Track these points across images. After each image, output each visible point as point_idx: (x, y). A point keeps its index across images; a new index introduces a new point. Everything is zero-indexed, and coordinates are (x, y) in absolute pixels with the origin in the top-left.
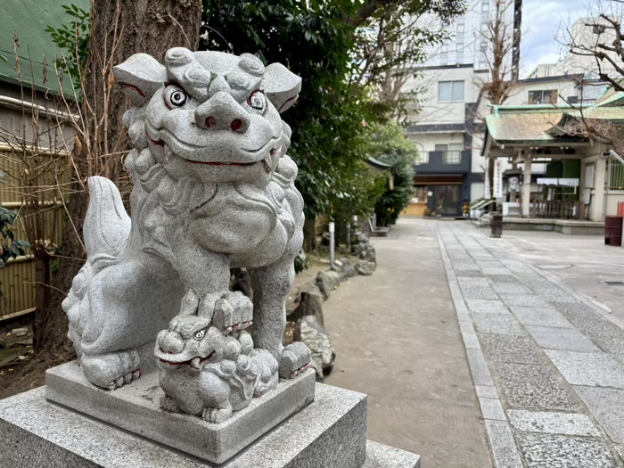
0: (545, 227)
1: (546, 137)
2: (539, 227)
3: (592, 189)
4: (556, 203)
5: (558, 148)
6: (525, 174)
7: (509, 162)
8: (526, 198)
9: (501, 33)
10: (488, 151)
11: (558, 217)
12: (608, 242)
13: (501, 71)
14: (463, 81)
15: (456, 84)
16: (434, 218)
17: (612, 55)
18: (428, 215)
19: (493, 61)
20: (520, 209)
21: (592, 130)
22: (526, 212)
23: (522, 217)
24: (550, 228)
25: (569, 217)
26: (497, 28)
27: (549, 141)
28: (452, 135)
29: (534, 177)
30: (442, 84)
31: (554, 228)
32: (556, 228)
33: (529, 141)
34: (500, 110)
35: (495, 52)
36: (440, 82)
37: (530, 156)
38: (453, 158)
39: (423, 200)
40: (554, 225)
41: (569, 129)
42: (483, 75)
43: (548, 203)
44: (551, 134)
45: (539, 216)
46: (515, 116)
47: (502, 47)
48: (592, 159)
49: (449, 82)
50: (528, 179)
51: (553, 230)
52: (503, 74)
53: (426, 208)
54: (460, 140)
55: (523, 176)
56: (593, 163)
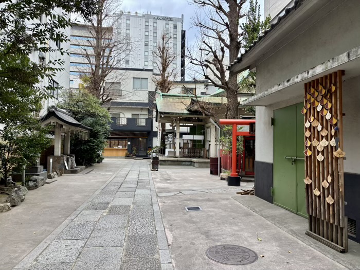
0: (187, 163)
1: (186, 112)
2: (184, 163)
3: (209, 141)
4: (193, 149)
5: (192, 118)
6: (177, 132)
7: (171, 126)
8: (177, 146)
9: (165, 54)
10: (159, 119)
11: (194, 157)
12: (212, 173)
13: (166, 75)
14: (147, 79)
15: (143, 80)
16: (131, 158)
17: (212, 66)
18: (127, 156)
19: (161, 69)
20: (175, 153)
21: (202, 108)
22: (178, 154)
23: (175, 157)
24: (189, 163)
25: (200, 157)
26: (163, 51)
27: (187, 114)
28: (142, 109)
29: (182, 134)
30: (135, 79)
31: (191, 164)
32: (193, 164)
33: (177, 113)
34: (163, 95)
35: (163, 64)
36: (134, 78)
37: (178, 122)
38: (142, 122)
39: (126, 147)
40: (191, 161)
41: (196, 107)
42: (157, 77)
43: (189, 149)
44: (188, 110)
45: (184, 157)
46: (171, 99)
47: (166, 61)
48: (209, 125)
49: (139, 78)
50: (178, 135)
51: (191, 165)
52: (167, 77)
53: (127, 152)
54: (146, 112)
55: (175, 133)
56: (209, 127)
